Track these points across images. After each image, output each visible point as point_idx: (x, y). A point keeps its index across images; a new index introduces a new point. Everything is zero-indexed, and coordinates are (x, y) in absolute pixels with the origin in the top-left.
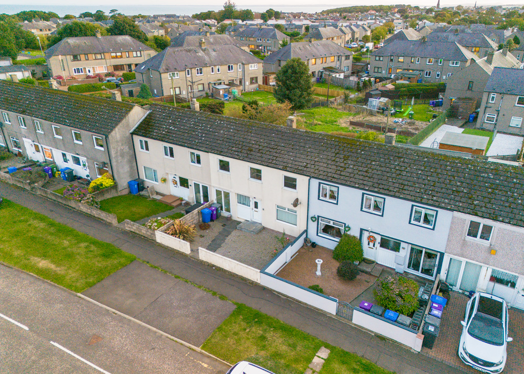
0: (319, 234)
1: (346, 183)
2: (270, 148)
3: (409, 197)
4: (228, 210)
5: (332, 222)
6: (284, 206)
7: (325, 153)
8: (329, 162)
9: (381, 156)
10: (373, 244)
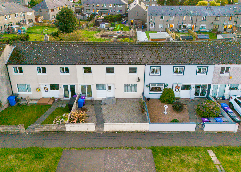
0: (150, 93)
1: (165, 64)
2: (114, 54)
3: (195, 63)
4: (90, 95)
5: (157, 85)
6: (129, 84)
7: (145, 51)
8: (150, 55)
9: (172, 47)
10: (178, 89)
